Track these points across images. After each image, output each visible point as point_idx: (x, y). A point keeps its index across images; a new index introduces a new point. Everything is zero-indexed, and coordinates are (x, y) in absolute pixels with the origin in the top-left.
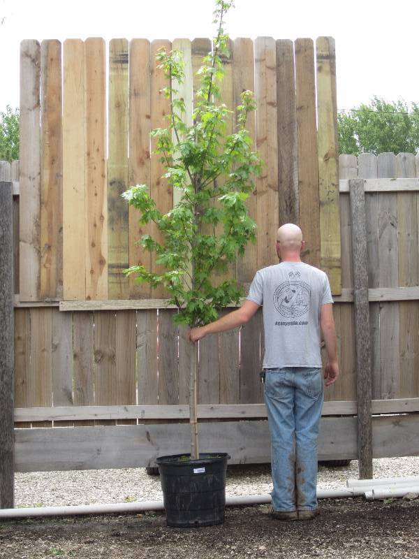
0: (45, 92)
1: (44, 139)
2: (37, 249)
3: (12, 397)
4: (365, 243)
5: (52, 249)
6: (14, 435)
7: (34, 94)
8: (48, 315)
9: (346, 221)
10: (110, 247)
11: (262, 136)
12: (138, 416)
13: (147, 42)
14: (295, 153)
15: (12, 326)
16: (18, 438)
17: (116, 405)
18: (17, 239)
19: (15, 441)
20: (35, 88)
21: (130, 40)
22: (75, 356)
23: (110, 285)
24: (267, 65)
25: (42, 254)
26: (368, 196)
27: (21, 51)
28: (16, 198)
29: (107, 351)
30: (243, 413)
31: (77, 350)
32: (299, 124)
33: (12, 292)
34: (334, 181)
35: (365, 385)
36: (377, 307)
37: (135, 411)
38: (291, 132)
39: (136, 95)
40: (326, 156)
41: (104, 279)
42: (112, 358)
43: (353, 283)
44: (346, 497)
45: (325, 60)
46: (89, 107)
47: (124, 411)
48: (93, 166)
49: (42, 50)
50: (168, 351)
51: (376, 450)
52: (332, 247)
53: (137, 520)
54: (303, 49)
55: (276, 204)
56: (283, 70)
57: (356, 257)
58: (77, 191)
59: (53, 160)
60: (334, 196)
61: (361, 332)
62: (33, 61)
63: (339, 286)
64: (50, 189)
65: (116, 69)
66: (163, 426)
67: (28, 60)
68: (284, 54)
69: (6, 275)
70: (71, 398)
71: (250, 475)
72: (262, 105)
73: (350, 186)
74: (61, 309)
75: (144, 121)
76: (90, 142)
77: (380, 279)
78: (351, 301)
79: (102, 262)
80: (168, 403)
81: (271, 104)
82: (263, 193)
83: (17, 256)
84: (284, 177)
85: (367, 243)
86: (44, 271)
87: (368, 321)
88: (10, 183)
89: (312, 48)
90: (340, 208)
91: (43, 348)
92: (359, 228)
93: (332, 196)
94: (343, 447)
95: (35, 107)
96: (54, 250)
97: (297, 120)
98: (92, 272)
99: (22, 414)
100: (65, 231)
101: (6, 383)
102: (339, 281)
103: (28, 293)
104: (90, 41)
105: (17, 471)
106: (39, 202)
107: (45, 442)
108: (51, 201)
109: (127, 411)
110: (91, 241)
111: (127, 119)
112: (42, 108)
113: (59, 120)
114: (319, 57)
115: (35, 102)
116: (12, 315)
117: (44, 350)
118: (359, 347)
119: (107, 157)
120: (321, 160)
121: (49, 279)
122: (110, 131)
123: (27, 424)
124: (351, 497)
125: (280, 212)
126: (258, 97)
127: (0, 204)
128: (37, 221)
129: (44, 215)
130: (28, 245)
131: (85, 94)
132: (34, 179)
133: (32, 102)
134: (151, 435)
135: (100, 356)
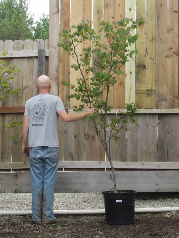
0: (62, 6)
1: (61, 28)
2: (57, 83)
7: (56, 6)
11: (170, 28)
12: (106, 167)
17: (95, 161)
20: (57, 3)
22: (75, 136)
25: (60, 86)
28: (47, 57)
29: (91, 134)
30: (159, 166)
31: (76, 133)
37: (105, 164)
39: (107, 7)
42: (94, 138)
46: (84, 13)
47: (99, 164)
48: (85, 42)
50: (122, 135)
55: (177, 62)
64: (64, 53)
66: (118, 172)
70: (73, 157)
71: (161, 198)
72: (170, 12)
75: (111, 20)
80: (121, 161)
81: (175, 12)
82: (170, 56)
86: (60, 94)
88: (44, 50)
95: (56, 13)
100: (71, 74)
106: (58, 60)
107: (60, 179)
108: (64, 59)
109: (100, 164)
112: (60, 13)
113: (69, 19)
115: (57, 10)
117: (60, 133)
121: (63, 98)
122: (94, 25)
126: (169, 8)
127: (40, 60)
128: (57, 69)
129: (61, 66)
130: (53, 81)
131: (82, 6)
132: (56, 48)
133: (55, 10)
134: (112, 176)
135: (87, 136)
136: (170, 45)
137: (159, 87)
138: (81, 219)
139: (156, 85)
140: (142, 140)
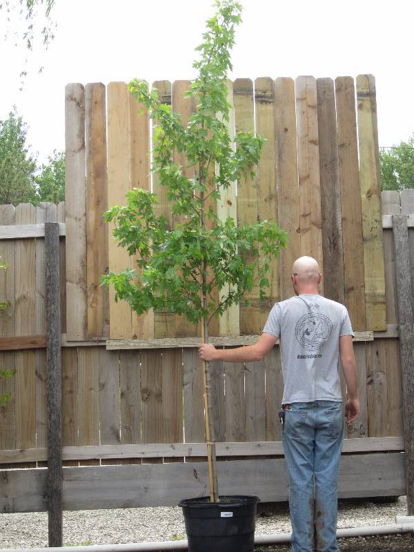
0: (90, 135)
1: (89, 181)
2: (83, 289)
3: (60, 436)
4: (409, 278)
5: (99, 288)
6: (62, 473)
7: (79, 136)
8: (95, 355)
9: (390, 256)
11: (304, 175)
12: (185, 454)
13: (189, 84)
14: (338, 191)
15: (60, 365)
16: (66, 477)
17: (163, 442)
18: (64, 280)
19: (63, 480)
20: (80, 131)
21: (172, 81)
22: (122, 395)
23: (157, 324)
24: (309, 104)
25: (89, 294)
26: (412, 232)
27: (66, 94)
28: (62, 239)
29: (154, 390)
31: (124, 387)
32: (341, 160)
33: (59, 332)
34: (378, 218)
35: (413, 419)
37: (181, 449)
38: (333, 170)
40: (369, 192)
41: (150, 318)
42: (159, 396)
43: (398, 320)
44: (394, 534)
45: (365, 98)
46: (133, 148)
47: (171, 449)
49: (87, 94)
50: (215, 388)
52: (376, 282)
54: (343, 87)
55: (320, 241)
56: (324, 108)
57: (401, 293)
59: (99, 201)
60: (378, 232)
61: (406, 367)
62: (78, 104)
63: (383, 321)
64: (96, 229)
67: (73, 104)
68: (325, 92)
69: (53, 315)
70: (118, 436)
72: (304, 143)
73: (393, 222)
74: (108, 348)
76: (135, 183)
78: (396, 336)
81: (313, 142)
82: (306, 230)
83: (64, 296)
84: (327, 215)
85: (411, 279)
86: (90, 311)
88: (56, 224)
89: (352, 86)
90: (383, 244)
91: (90, 387)
92: (403, 263)
93: (375, 232)
94: (391, 484)
95: (80, 150)
96: (100, 291)
97: (339, 158)
99: (70, 452)
100: (110, 270)
101: (53, 422)
102: (384, 317)
103: (75, 333)
105: (66, 509)
106: (85, 242)
107: (93, 480)
108: (96, 241)
109: (174, 448)
112: (87, 150)
113: (104, 162)
114: (360, 94)
115: (81, 144)
116: (59, 355)
117: (91, 389)
118: (405, 383)
121: (95, 319)
123: (75, 462)
124: (400, 533)
125: (324, 248)
126: (300, 135)
127: (48, 245)
128: (83, 261)
129: (91, 255)
130: (75, 285)
131: (129, 135)
132: (80, 220)
133: (77, 144)
134: (198, 473)
135: (147, 394)
136: (305, 209)
137: (284, 292)
139: (279, 287)
140: (255, 398)
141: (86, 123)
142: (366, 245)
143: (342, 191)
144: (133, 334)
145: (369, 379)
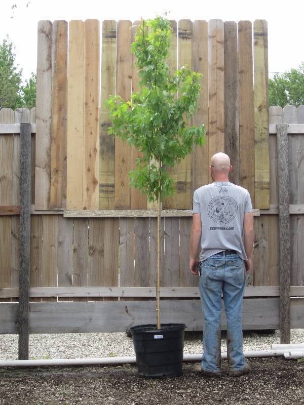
0: (55, 59)
1: (54, 92)
2: (48, 173)
3: (28, 279)
4: (287, 171)
5: (59, 172)
6: (29, 307)
7: (47, 60)
8: (55, 220)
9: (274, 155)
10: (101, 171)
11: (213, 92)
12: (119, 295)
13: (130, 23)
14: (237, 105)
15: (30, 227)
16: (31, 309)
17: (103, 286)
18: (34, 165)
19: (30, 311)
20: (48, 56)
21: (117, 21)
22: (75, 250)
23: (101, 199)
24: (218, 41)
25: (52, 176)
26: (290, 137)
27: (38, 28)
28: (33, 135)
29: (98, 247)
30: (196, 294)
31: (76, 245)
32: (240, 83)
33: (30, 204)
34: (266, 126)
35: (286, 274)
36: (296, 218)
37: (116, 292)
38: (234, 89)
39: (121, 61)
40: (260, 107)
41: (96, 194)
42: (101, 252)
43: (278, 201)
44: (270, 357)
45: (259, 37)
46: (87, 70)
47: (109, 291)
48: (89, 112)
49: (54, 29)
50: (142, 247)
51: (293, 323)
52: (263, 173)
53: (117, 370)
54: (244, 29)
55: (223, 142)
56: (229, 43)
57: (281, 182)
58: (78, 131)
59: (61, 108)
60: (265, 136)
61: (283, 236)
62: (47, 36)
63: (267, 202)
64: (58, 129)
65: (107, 42)
66: (137, 302)
67: (44, 35)
68: (230, 32)
69: (25, 191)
70: (71, 281)
72: (213, 69)
73: (277, 129)
74: (65, 216)
75: (127, 80)
76: (88, 95)
77: (298, 197)
78: (276, 213)
79: (95, 182)
80: (142, 286)
81: (220, 69)
82: (213, 133)
83: (33, 177)
84: (229, 123)
85: (289, 171)
86: (53, 189)
87: (289, 227)
88: (29, 124)
89: (251, 28)
90: (270, 145)
91: (51, 244)
92: (283, 160)
93: (264, 136)
94: (269, 320)
95: (48, 70)
96: (60, 174)
97: (239, 81)
98: (88, 189)
99: (36, 291)
100: (68, 159)
101: (24, 269)
102: (268, 199)
103: (41, 204)
104: (89, 22)
105: (32, 332)
106: (50, 138)
107: (52, 312)
108: (58, 138)
109: (111, 291)
110: (87, 166)
111: (115, 78)
112: (53, 70)
113: (65, 79)
114: (256, 34)
115: (49, 66)
116: (29, 220)
117: (52, 246)
118: (282, 248)
119: (100, 106)
120: (256, 110)
121: (56, 194)
122: (102, 87)
123: (39, 299)
124: (274, 357)
125: (225, 147)
126: (210, 63)
127: (23, 139)
128: (48, 152)
129: (54, 148)
130: (41, 169)
131: (85, 60)
132: (46, 121)
133: (46, 65)
134: (128, 309)
135: (92, 250)
136: (212, 117)
137: (195, 178)
138: (82, 372)
139: (192, 175)
140: (171, 255)
141: (53, 50)
142: (256, 146)
143: (240, 106)
144: (83, 206)
145: (256, 244)
